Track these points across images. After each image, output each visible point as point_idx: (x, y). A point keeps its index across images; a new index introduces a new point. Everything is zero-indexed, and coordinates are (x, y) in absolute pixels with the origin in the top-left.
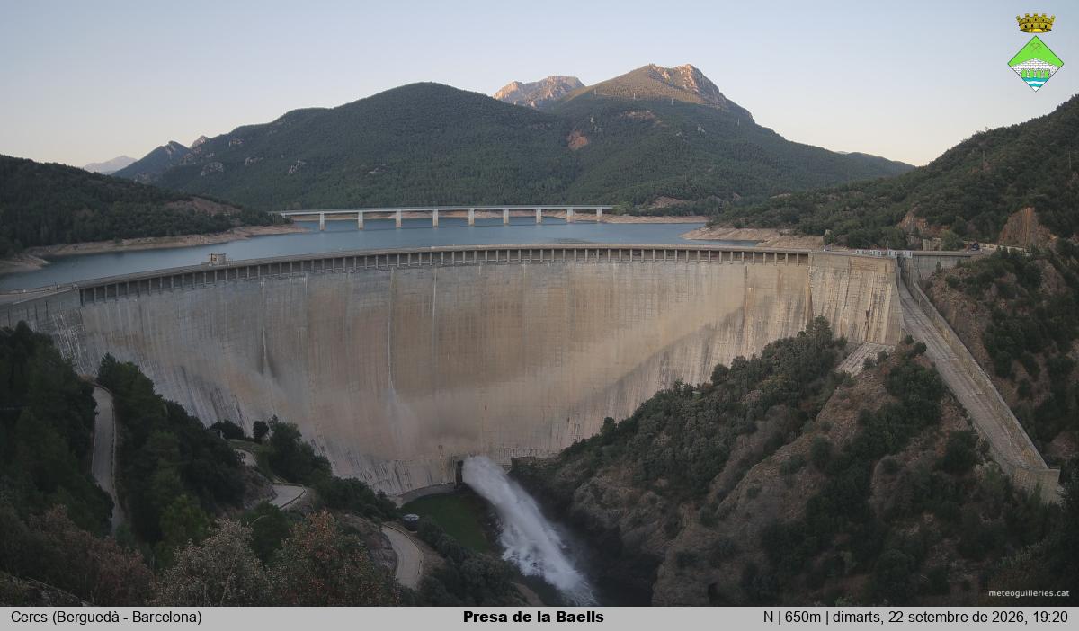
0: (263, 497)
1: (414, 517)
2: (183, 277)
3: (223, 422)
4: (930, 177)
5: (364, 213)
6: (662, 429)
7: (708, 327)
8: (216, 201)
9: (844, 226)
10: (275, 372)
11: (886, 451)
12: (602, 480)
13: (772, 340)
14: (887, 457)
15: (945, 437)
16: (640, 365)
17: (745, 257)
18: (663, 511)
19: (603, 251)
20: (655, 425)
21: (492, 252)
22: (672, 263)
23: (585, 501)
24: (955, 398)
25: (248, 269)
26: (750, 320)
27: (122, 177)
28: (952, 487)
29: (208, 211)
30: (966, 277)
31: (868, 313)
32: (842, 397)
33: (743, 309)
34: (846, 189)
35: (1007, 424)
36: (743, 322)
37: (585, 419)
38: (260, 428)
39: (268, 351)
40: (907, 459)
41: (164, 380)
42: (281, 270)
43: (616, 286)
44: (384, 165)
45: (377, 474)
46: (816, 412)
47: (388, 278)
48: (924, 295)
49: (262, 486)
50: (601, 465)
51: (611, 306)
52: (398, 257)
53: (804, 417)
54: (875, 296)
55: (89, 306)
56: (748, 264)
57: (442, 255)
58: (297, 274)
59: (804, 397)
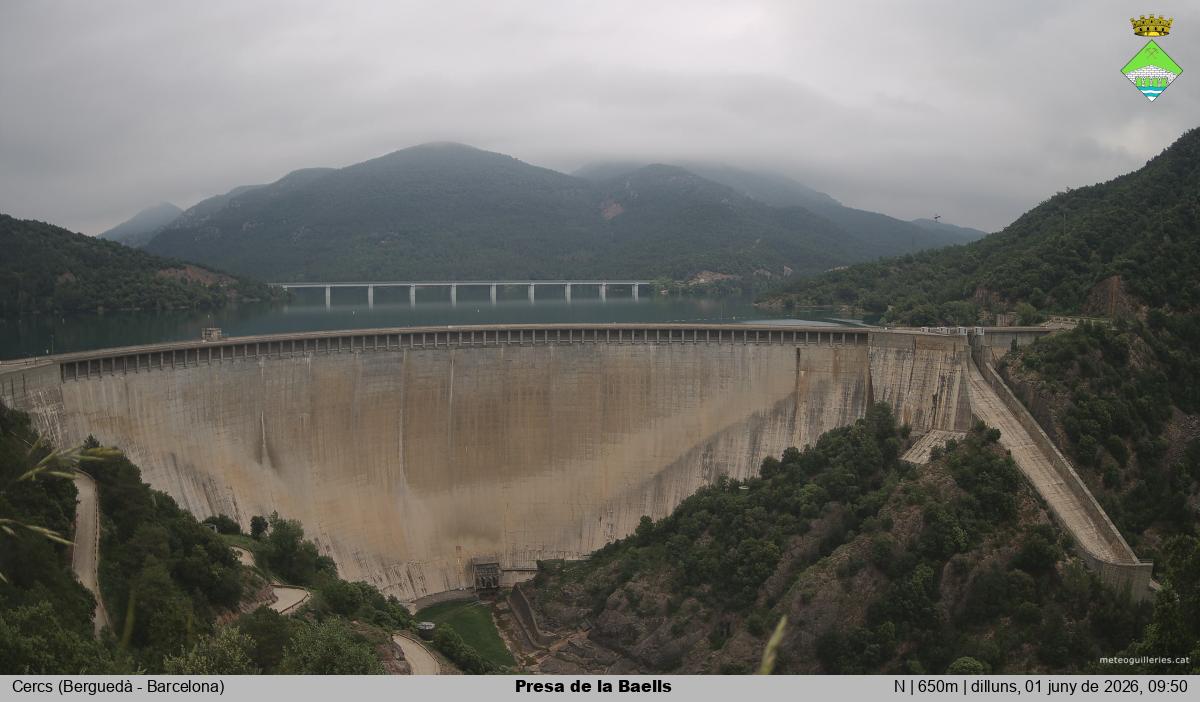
0: (262, 600)
1: (429, 625)
2: (174, 354)
3: (218, 516)
4: (1004, 245)
5: (374, 288)
6: (705, 530)
7: (755, 416)
8: (211, 270)
9: (908, 301)
10: (275, 463)
11: (957, 549)
12: (638, 585)
13: (827, 429)
14: (957, 557)
15: (1021, 531)
16: (681, 458)
17: (797, 337)
18: (707, 620)
19: (639, 333)
20: (696, 525)
21: (515, 333)
22: (716, 345)
23: (620, 608)
24: (1033, 488)
25: (246, 347)
26: (803, 408)
27: (107, 239)
28: (1031, 586)
29: (202, 281)
30: (1044, 355)
31: (935, 397)
32: (906, 491)
33: (795, 395)
34: (909, 260)
35: (1091, 516)
36: (796, 408)
37: (618, 517)
38: (258, 524)
39: (267, 439)
40: (980, 558)
41: (152, 468)
42: (281, 348)
43: (653, 371)
44: (396, 234)
45: (387, 576)
46: (878, 507)
47: (400, 360)
48: (998, 376)
49: (261, 588)
50: (636, 570)
51: (647, 393)
52: (412, 337)
53: (863, 514)
54: (943, 378)
55: (70, 382)
56: (800, 345)
57: (461, 335)
58: (300, 353)
59: (864, 492)
